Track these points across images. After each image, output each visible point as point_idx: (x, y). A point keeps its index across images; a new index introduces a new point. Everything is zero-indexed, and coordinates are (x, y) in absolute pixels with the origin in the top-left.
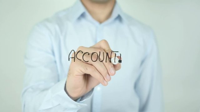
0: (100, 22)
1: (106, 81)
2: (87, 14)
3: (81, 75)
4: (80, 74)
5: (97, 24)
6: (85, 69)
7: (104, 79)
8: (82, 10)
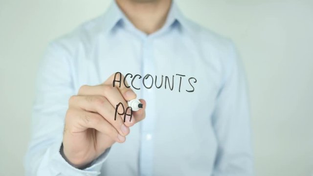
0: (148, 33)
1: (120, 135)
2: (127, 22)
3: (82, 132)
4: (81, 130)
5: (143, 35)
6: (86, 120)
7: (118, 133)
8: (118, 15)
